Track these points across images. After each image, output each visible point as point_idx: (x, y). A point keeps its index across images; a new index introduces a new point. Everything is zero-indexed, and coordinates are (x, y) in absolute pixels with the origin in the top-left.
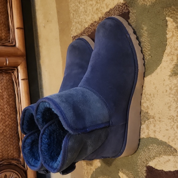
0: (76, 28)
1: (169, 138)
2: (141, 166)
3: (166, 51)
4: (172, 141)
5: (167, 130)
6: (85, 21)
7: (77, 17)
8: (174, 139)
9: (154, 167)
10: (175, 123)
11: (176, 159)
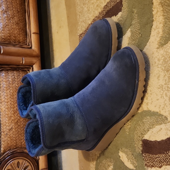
0: (82, 27)
1: (159, 108)
2: (137, 141)
3: (153, 27)
4: (163, 109)
5: (158, 100)
6: (88, 19)
7: (82, 17)
8: (164, 107)
9: (148, 139)
10: (164, 91)
11: (167, 126)
